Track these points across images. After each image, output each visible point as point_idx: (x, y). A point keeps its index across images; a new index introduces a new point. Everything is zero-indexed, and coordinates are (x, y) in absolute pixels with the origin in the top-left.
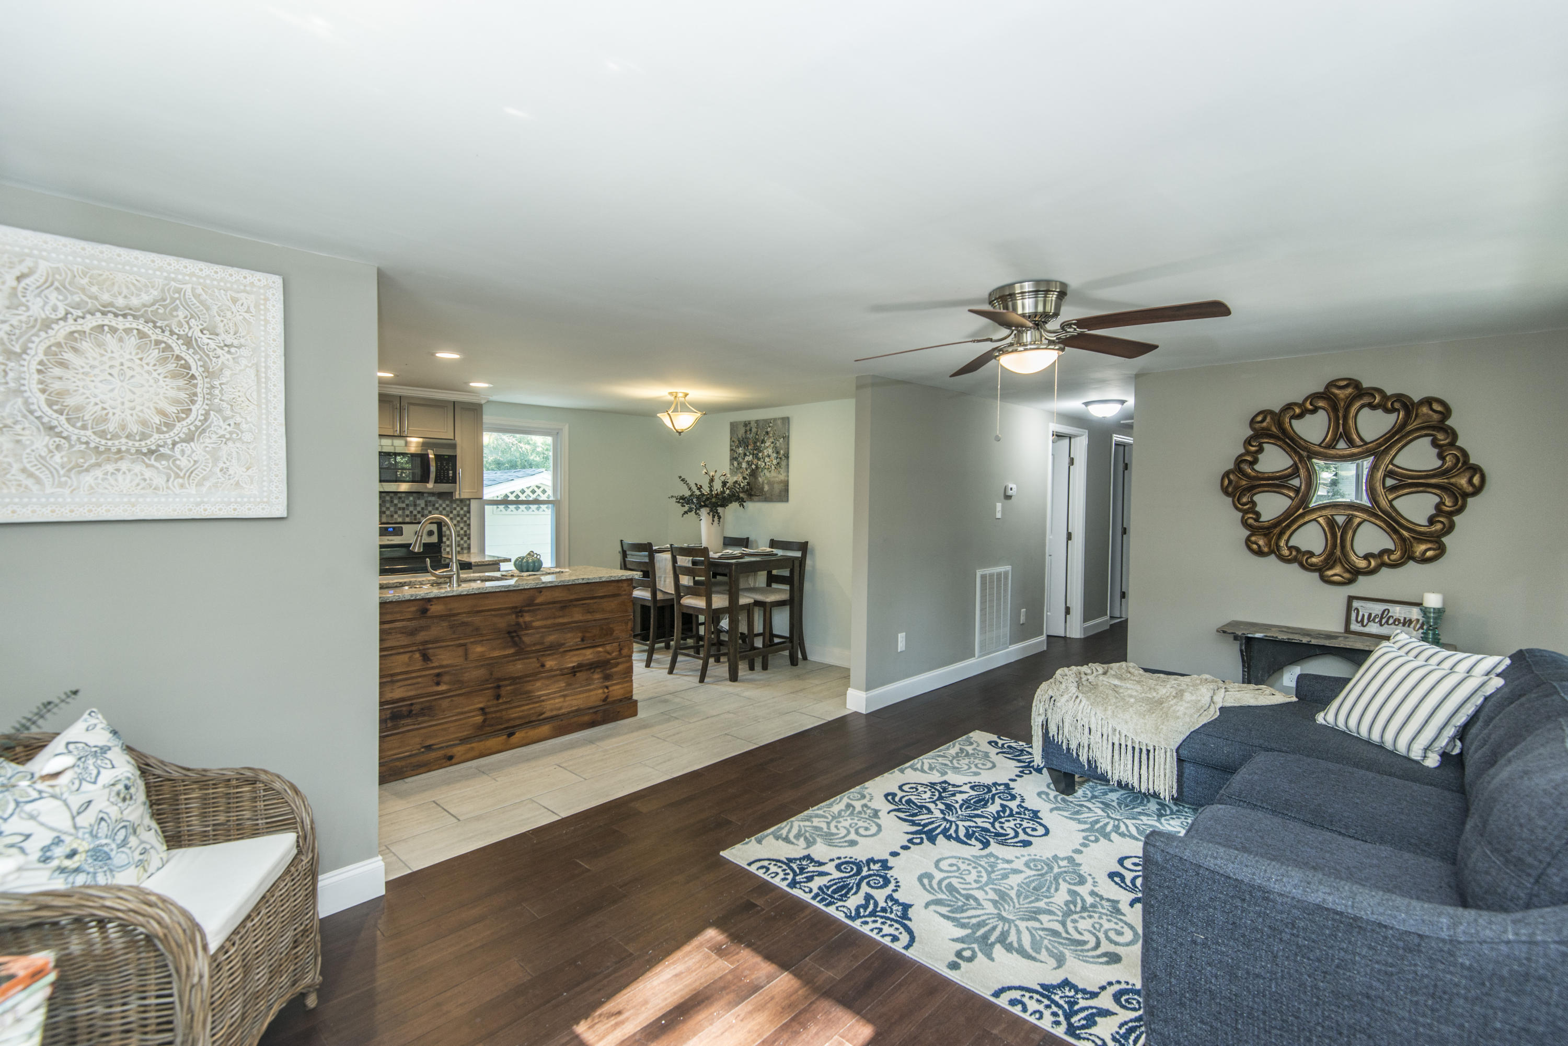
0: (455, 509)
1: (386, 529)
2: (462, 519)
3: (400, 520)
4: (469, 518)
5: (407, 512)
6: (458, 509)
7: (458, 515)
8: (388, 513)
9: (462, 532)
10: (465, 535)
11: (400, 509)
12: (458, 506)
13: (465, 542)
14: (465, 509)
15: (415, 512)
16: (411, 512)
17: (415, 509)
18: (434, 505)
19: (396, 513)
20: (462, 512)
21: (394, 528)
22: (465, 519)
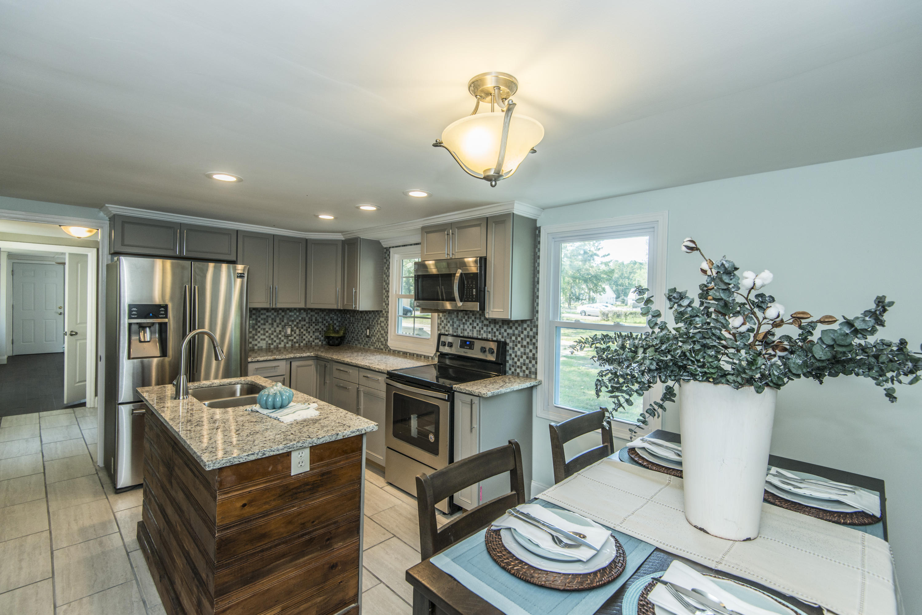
0: (525, 329)
1: (466, 341)
2: (531, 340)
3: (484, 336)
4: (537, 340)
5: (490, 329)
6: (528, 329)
7: (528, 336)
8: (478, 328)
9: (531, 355)
10: (534, 359)
11: (485, 325)
12: (528, 326)
13: (533, 366)
14: (534, 330)
15: (495, 330)
16: (492, 329)
17: (495, 327)
18: (508, 324)
19: (482, 329)
20: (531, 333)
21: (470, 342)
22: (534, 341)
